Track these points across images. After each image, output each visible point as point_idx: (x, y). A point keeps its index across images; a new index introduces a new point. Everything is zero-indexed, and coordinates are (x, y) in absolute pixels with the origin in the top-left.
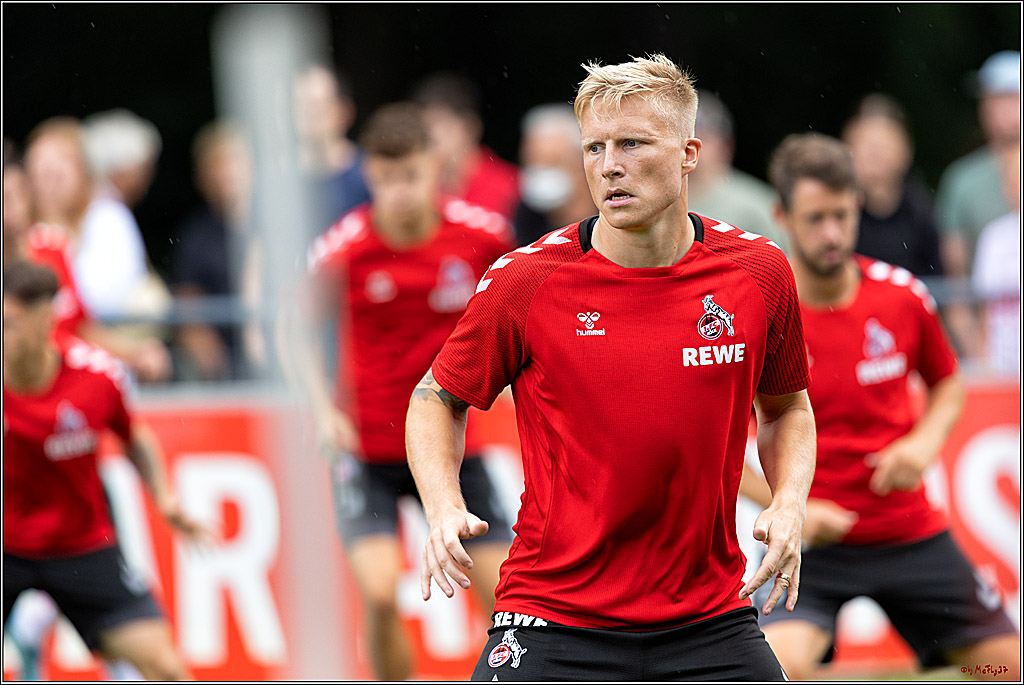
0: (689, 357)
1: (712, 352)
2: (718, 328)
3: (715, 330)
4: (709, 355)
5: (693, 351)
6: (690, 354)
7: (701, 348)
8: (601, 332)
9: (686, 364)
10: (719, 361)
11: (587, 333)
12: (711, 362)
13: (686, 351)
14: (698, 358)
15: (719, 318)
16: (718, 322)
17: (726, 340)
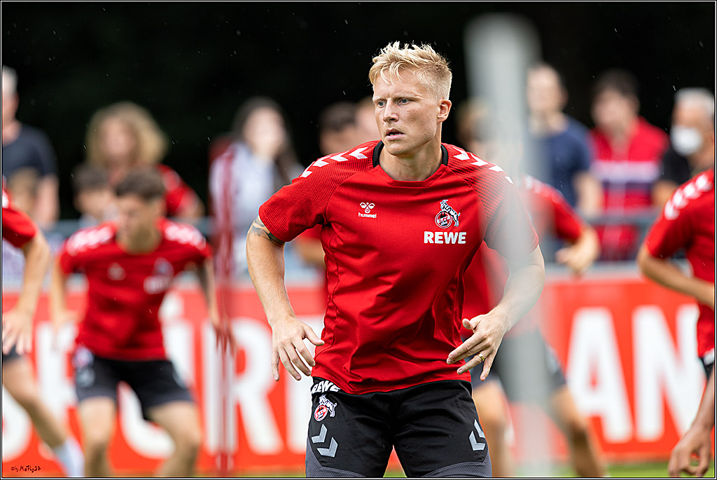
0: (428, 237)
1: (443, 236)
2: (448, 221)
3: (446, 222)
4: (441, 238)
5: (431, 234)
6: (429, 235)
7: (436, 233)
8: (374, 216)
9: (426, 242)
10: (447, 242)
11: (365, 215)
12: (442, 242)
13: (426, 233)
14: (433, 239)
15: (450, 214)
16: (449, 217)
17: (452, 229)
